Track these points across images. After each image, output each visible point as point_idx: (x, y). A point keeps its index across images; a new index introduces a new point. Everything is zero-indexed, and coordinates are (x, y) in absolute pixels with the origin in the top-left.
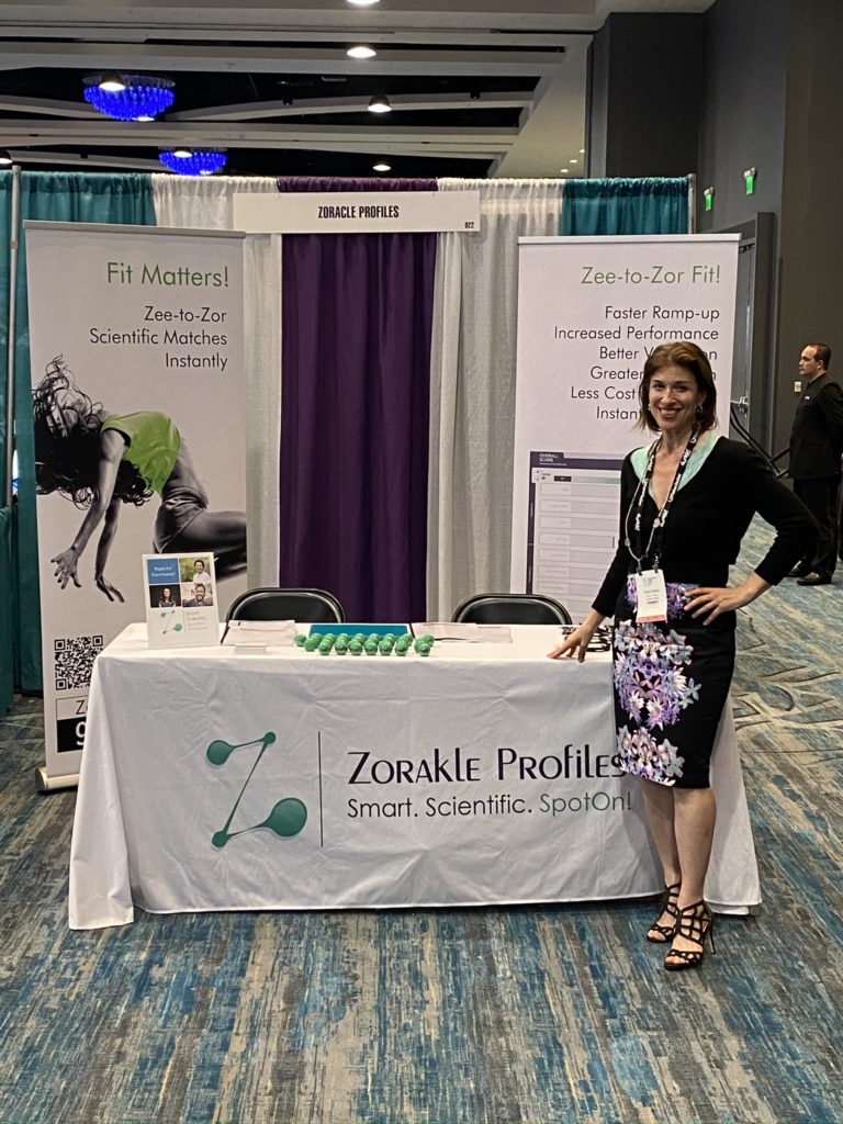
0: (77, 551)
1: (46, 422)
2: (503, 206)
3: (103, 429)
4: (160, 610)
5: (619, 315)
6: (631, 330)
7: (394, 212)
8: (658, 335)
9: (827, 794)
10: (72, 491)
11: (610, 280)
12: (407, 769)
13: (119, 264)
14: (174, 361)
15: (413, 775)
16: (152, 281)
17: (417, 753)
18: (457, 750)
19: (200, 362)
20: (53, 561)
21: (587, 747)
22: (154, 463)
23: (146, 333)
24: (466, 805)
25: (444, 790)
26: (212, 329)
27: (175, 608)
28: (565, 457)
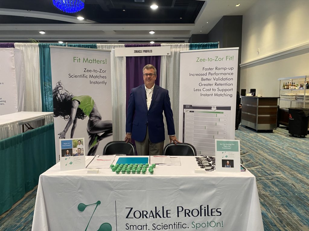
0: (65, 132)
1: (56, 98)
2: (176, 50)
3: (72, 100)
4: (65, 157)
5: (206, 69)
6: (210, 73)
7: (151, 51)
8: (217, 74)
9: (263, 194)
10: (64, 116)
11: (204, 61)
12: (146, 214)
13: (77, 57)
14: (92, 83)
15: (148, 216)
16: (86, 62)
17: (149, 208)
18: (163, 207)
19: (100, 83)
20: (58, 135)
21: (208, 206)
22: (87, 108)
23: (84, 75)
24: (166, 226)
25: (159, 221)
26: (102, 75)
27: (70, 157)
28: (192, 106)
